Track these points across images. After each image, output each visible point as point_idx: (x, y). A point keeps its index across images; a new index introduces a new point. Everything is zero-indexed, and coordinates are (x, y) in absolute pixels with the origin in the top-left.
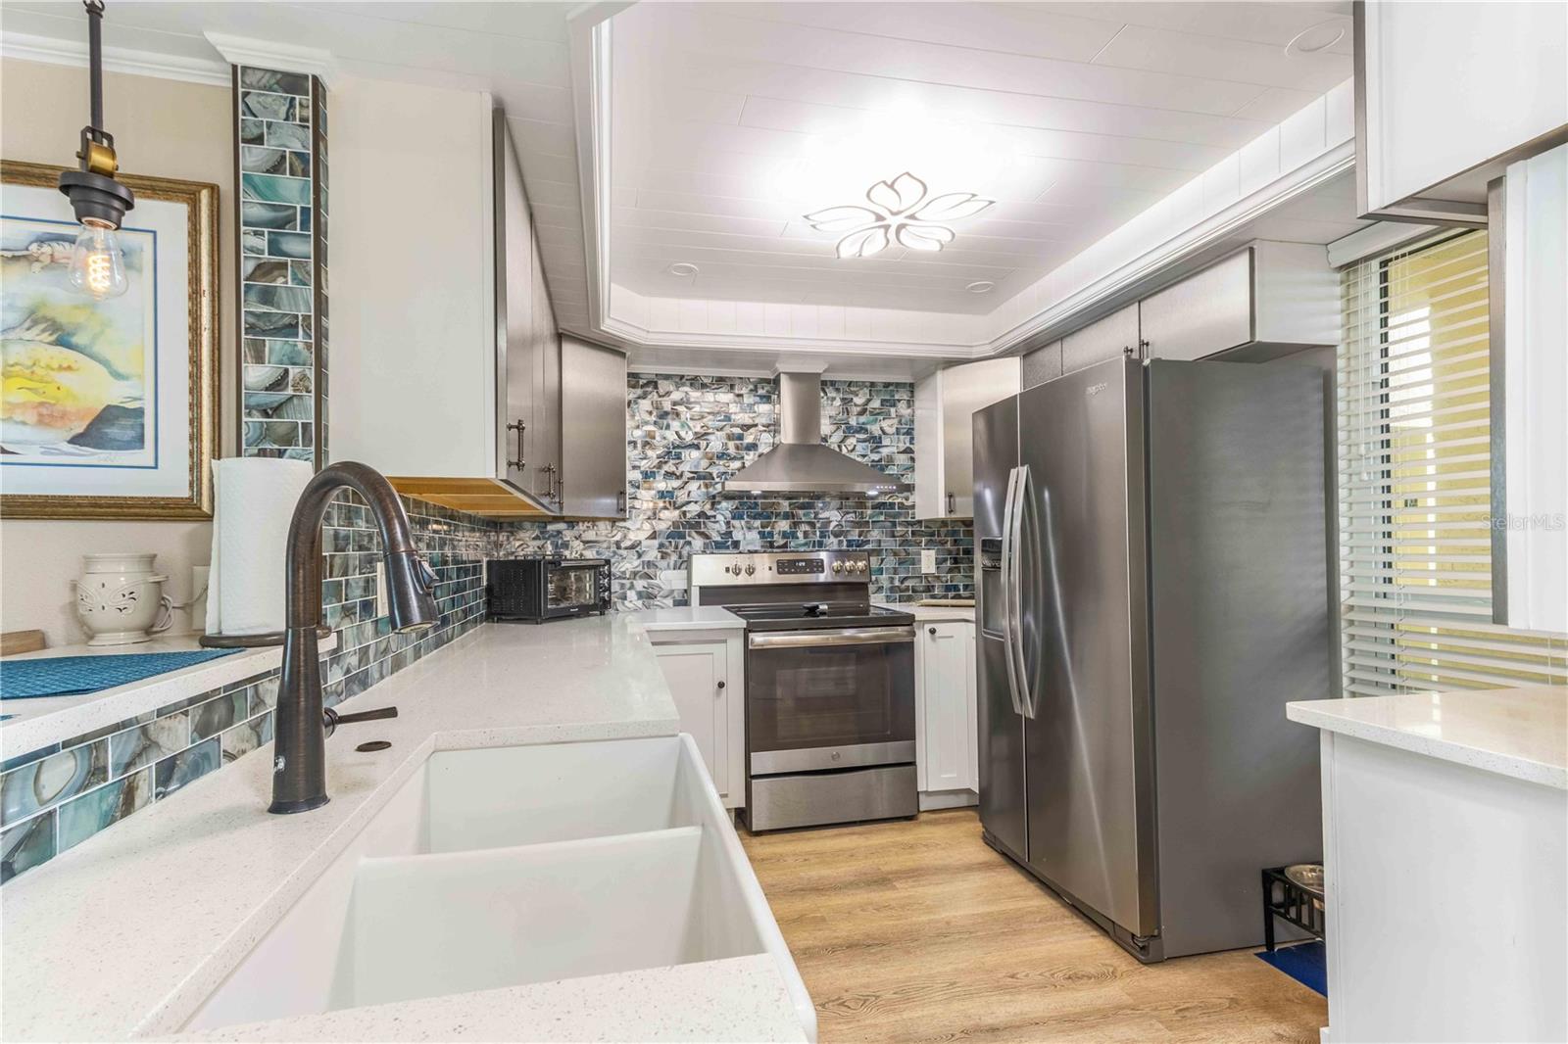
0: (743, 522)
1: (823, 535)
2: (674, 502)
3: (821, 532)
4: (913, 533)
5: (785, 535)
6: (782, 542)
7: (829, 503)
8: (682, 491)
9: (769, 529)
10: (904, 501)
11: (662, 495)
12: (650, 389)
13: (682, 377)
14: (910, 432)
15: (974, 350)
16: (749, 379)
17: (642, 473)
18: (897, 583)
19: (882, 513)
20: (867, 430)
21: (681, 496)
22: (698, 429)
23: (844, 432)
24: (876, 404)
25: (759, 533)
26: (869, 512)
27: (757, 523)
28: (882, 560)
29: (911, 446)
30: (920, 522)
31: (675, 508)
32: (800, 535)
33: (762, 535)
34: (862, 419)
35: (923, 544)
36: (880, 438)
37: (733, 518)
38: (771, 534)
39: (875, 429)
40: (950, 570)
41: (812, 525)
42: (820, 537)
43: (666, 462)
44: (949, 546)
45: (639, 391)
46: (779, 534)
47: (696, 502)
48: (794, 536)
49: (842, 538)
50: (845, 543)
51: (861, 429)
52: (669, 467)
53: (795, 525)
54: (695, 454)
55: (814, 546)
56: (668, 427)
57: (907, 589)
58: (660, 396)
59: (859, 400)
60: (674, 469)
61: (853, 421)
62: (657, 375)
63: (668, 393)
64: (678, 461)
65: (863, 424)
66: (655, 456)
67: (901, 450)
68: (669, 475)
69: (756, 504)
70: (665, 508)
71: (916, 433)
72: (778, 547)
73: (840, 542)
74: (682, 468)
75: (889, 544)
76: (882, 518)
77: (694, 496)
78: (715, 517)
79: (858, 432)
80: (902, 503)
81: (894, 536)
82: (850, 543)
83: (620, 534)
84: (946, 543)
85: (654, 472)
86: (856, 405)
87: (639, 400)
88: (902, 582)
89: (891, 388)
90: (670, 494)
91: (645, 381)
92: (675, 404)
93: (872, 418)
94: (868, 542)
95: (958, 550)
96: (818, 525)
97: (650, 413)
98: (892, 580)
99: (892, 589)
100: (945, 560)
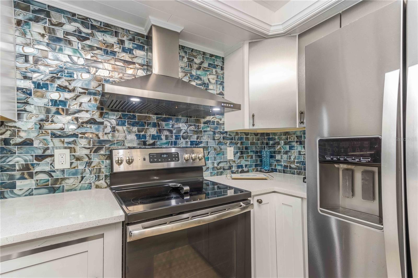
0: (125, 128)
1: (177, 138)
2: (67, 110)
3: (176, 136)
4: (224, 138)
5: (153, 137)
6: (151, 142)
7: (181, 119)
8: (75, 102)
9: (143, 133)
10: (219, 121)
11: (55, 103)
12: (42, 16)
13: (74, 15)
14: (222, 83)
16: (129, 31)
17: (34, 83)
18: (216, 165)
19: (208, 127)
20: (201, 79)
21: (74, 106)
22: (89, 57)
23: (189, 78)
24: (206, 65)
25: (136, 135)
26: (202, 125)
27: (135, 129)
28: (209, 153)
29: (223, 92)
30: (226, 132)
31: (67, 114)
32: (163, 137)
33: (139, 137)
34: (199, 72)
35: (228, 144)
36: (208, 84)
37: (118, 125)
38: (144, 136)
39: (205, 79)
40: (240, 158)
41: (171, 131)
42: (175, 139)
43: (59, 78)
44: (239, 145)
45: (30, 15)
46: (150, 137)
47: (87, 111)
48: (159, 138)
49: (187, 140)
50: (189, 143)
51: (198, 78)
52: (62, 82)
53: (160, 131)
54: (86, 76)
55: (171, 145)
56: (61, 50)
57: (220, 168)
58: (52, 24)
59: (197, 61)
60: (67, 84)
61: (194, 73)
62: (48, 6)
63: (60, 25)
64: (70, 79)
65: (199, 75)
66: (48, 71)
67: (218, 93)
68: (61, 88)
69: (134, 116)
70: (58, 113)
71: (225, 85)
72: (149, 145)
73: (187, 142)
74: (73, 84)
75: (212, 143)
76: (209, 129)
77: (85, 107)
78: (102, 123)
79: (197, 79)
80: (218, 122)
81: (214, 140)
82: (192, 143)
83: (9, 133)
84: (238, 143)
85: (47, 84)
86: (195, 63)
87: (31, 22)
88: (218, 165)
89: (213, 58)
90: (64, 103)
91: (37, 9)
92: (67, 33)
93: (204, 72)
94: (201, 142)
95: (243, 147)
96: (174, 131)
97: (43, 36)
98: (213, 163)
99: (213, 168)
100: (237, 152)
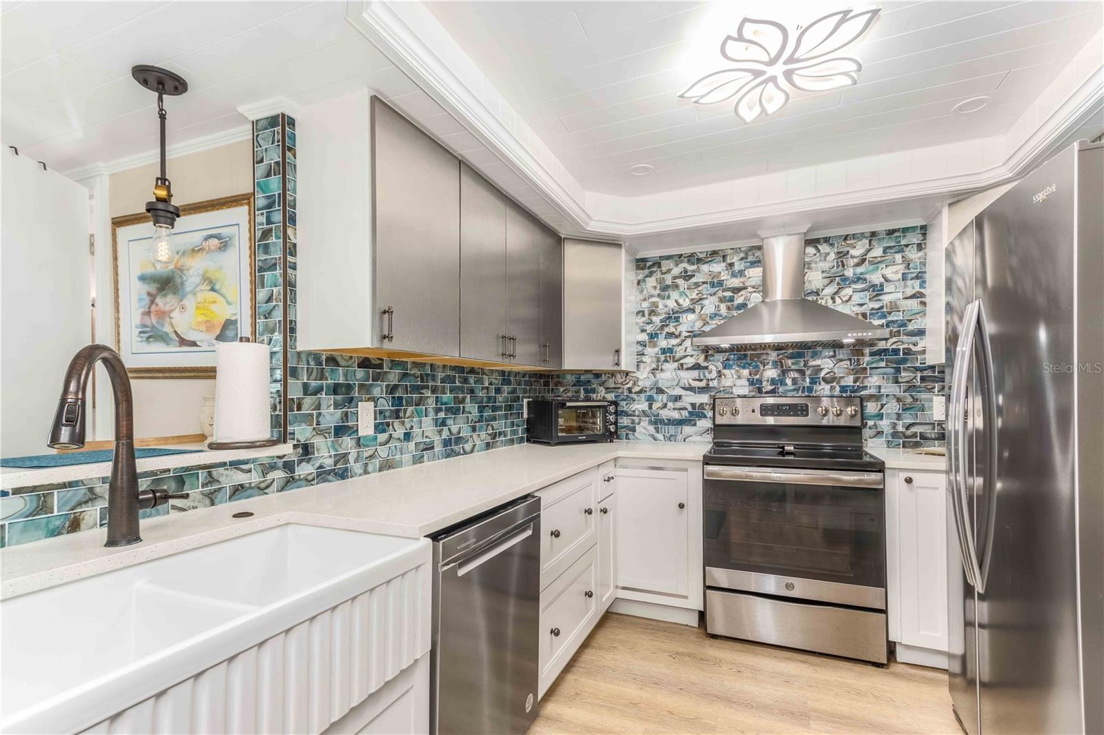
0: (733, 371)
1: (813, 381)
2: (674, 357)
3: (812, 379)
4: (923, 379)
5: (773, 381)
6: (770, 388)
7: (821, 352)
8: (680, 347)
9: (758, 376)
10: (911, 346)
11: (664, 351)
12: (655, 269)
13: (681, 256)
14: (920, 276)
15: (985, 176)
16: (740, 248)
17: (648, 334)
18: (900, 428)
19: (882, 360)
20: (865, 280)
21: (679, 352)
22: (694, 296)
23: (838, 284)
24: (877, 252)
25: (748, 380)
26: (867, 359)
27: (746, 372)
28: (882, 406)
29: (922, 290)
30: (932, 368)
31: (674, 361)
32: (789, 381)
33: (751, 383)
34: (859, 270)
35: (936, 390)
36: (882, 285)
37: (725, 368)
38: (760, 381)
39: (876, 278)
41: (802, 372)
42: (810, 383)
43: (667, 325)
45: (646, 271)
46: (768, 381)
47: (692, 356)
48: (783, 383)
49: (834, 384)
50: (838, 389)
51: (859, 279)
52: (670, 329)
53: (784, 373)
54: (691, 317)
55: (803, 392)
56: (669, 297)
57: (914, 435)
58: (663, 274)
59: (857, 252)
60: (674, 330)
61: (849, 273)
62: (660, 257)
63: (669, 271)
64: (676, 324)
65: (861, 274)
66: (658, 321)
67: (908, 296)
68: (670, 335)
69: (746, 356)
70: (666, 361)
71: (927, 277)
72: (766, 393)
73: (832, 388)
74: (680, 328)
75: (890, 389)
76: (883, 364)
77: (690, 351)
78: (706, 368)
79: (855, 282)
80: (909, 349)
81: (897, 382)
82: (843, 389)
83: (631, 382)
85: (658, 334)
86: (852, 257)
87: (647, 279)
88: (907, 429)
89: (897, 234)
90: (670, 350)
91: (651, 263)
92: (675, 278)
93: (871, 267)
94: (865, 388)
96: (808, 373)
97: (655, 288)
98: (894, 426)
99: (895, 435)
